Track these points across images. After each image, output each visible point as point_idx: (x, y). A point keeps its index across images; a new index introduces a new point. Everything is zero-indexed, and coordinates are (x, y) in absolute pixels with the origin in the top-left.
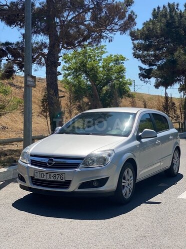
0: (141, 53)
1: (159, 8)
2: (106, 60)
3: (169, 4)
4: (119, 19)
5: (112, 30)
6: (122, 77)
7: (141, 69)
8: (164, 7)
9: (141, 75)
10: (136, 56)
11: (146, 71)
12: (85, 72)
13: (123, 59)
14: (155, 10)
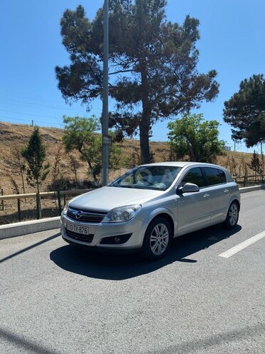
0: (230, 117)
1: (246, 80)
2: (202, 126)
3: (254, 76)
4: (205, 89)
5: (199, 99)
6: (215, 138)
7: (233, 131)
8: (251, 79)
9: (233, 137)
10: (226, 120)
11: (238, 133)
12: (186, 135)
13: (217, 124)
14: (242, 82)
